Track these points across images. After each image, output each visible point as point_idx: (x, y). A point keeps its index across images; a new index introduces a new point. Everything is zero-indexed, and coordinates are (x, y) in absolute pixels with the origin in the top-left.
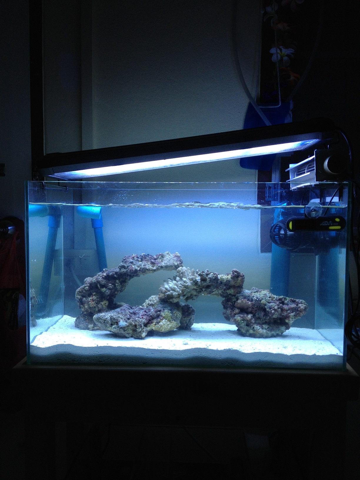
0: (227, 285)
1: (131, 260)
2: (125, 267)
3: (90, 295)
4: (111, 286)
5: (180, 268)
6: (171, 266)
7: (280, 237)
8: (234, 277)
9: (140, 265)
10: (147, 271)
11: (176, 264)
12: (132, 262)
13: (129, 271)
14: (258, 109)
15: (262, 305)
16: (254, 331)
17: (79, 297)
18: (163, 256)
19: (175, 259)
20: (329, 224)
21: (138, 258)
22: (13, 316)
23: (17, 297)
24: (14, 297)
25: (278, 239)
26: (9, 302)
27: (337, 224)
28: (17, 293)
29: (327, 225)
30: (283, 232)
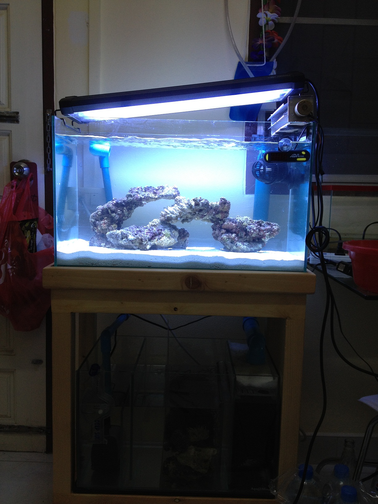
0: (216, 210)
1: (137, 191)
4: (119, 212)
5: (177, 197)
6: (170, 195)
7: (260, 172)
11: (174, 194)
12: (138, 192)
14: (246, 67)
17: (93, 220)
18: (163, 188)
19: (174, 190)
20: (297, 157)
21: (142, 189)
22: (32, 242)
23: (36, 227)
24: (33, 227)
25: (258, 173)
26: (27, 231)
27: (303, 156)
28: (35, 223)
29: (295, 157)
30: (262, 168)
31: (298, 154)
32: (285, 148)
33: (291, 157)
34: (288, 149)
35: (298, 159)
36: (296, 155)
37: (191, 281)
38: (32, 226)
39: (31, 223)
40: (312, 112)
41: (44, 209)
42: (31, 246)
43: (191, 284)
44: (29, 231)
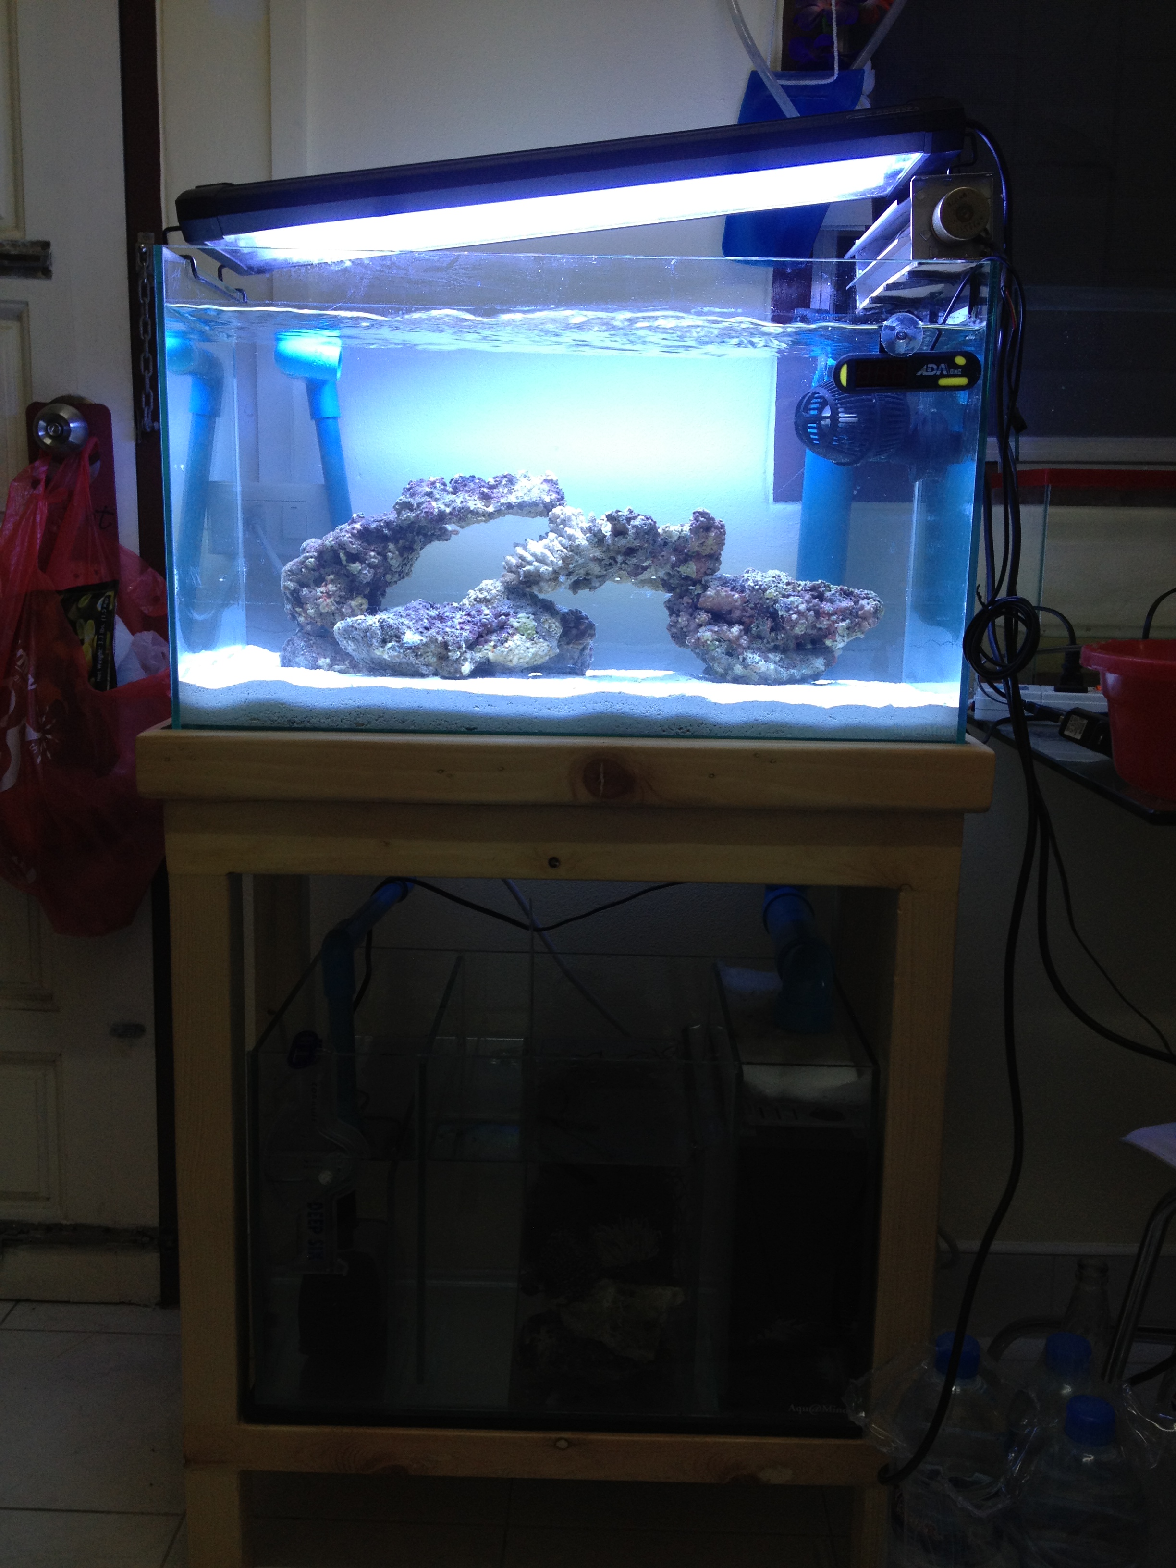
1: (428, 490)
2: (412, 505)
4: (374, 557)
5: (557, 511)
6: (535, 504)
7: (819, 427)
10: (470, 516)
11: (547, 499)
12: (432, 493)
13: (423, 514)
14: (776, 89)
17: (292, 585)
18: (511, 480)
19: (546, 487)
20: (938, 373)
21: (444, 484)
22: (101, 656)
23: (111, 607)
24: (102, 608)
25: (815, 431)
26: (86, 621)
27: (959, 371)
28: (109, 597)
29: (933, 373)
30: (827, 413)
31: (943, 366)
32: (902, 347)
33: (919, 374)
34: (911, 346)
35: (943, 382)
36: (935, 367)
37: (602, 776)
38: (99, 608)
39: (96, 598)
40: (988, 227)
41: (136, 551)
42: (99, 670)
43: (602, 784)
44: (91, 622)
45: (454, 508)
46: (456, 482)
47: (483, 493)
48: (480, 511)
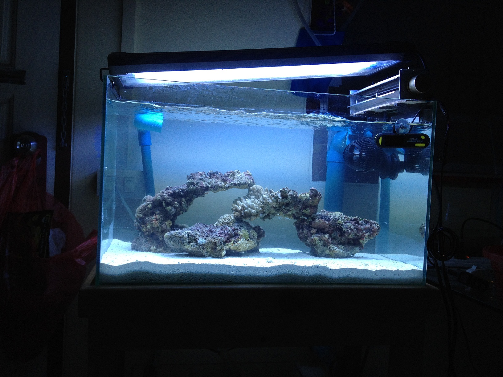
0: (305, 204)
1: (200, 177)
2: (194, 183)
3: (153, 214)
5: (254, 187)
8: (313, 195)
9: (211, 182)
10: (219, 188)
11: (249, 182)
13: (200, 187)
15: (339, 225)
16: (330, 250)
18: (234, 174)
19: (247, 177)
20: (415, 141)
21: (206, 175)
27: (422, 142)
28: (48, 217)
31: (417, 139)
32: (402, 131)
33: (408, 142)
34: (405, 131)
35: (417, 145)
38: (43, 221)
39: (41, 217)
41: (53, 194)
42: (42, 248)
44: (38, 227)
45: (212, 185)
46: (211, 174)
47: (223, 179)
48: (223, 186)
